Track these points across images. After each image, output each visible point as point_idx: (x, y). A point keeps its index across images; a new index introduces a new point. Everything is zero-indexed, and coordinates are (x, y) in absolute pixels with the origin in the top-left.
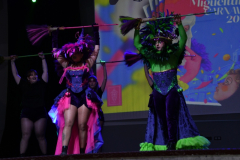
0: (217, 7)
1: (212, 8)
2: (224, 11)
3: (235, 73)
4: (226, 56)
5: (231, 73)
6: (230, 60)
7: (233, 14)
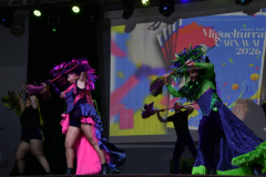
0: (227, 39)
1: (223, 39)
2: (234, 43)
3: (243, 103)
4: (234, 86)
5: (239, 102)
6: (238, 89)
7: (242, 46)
